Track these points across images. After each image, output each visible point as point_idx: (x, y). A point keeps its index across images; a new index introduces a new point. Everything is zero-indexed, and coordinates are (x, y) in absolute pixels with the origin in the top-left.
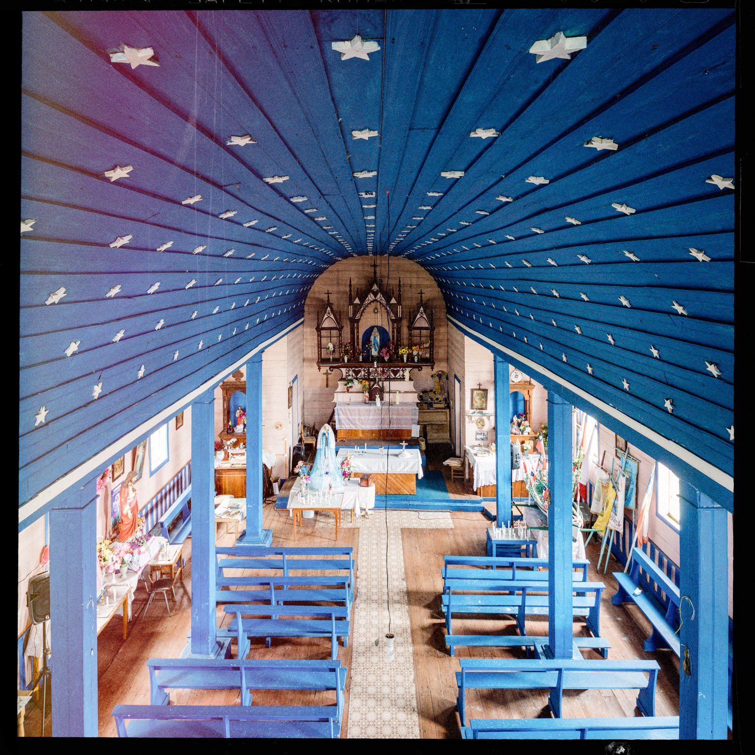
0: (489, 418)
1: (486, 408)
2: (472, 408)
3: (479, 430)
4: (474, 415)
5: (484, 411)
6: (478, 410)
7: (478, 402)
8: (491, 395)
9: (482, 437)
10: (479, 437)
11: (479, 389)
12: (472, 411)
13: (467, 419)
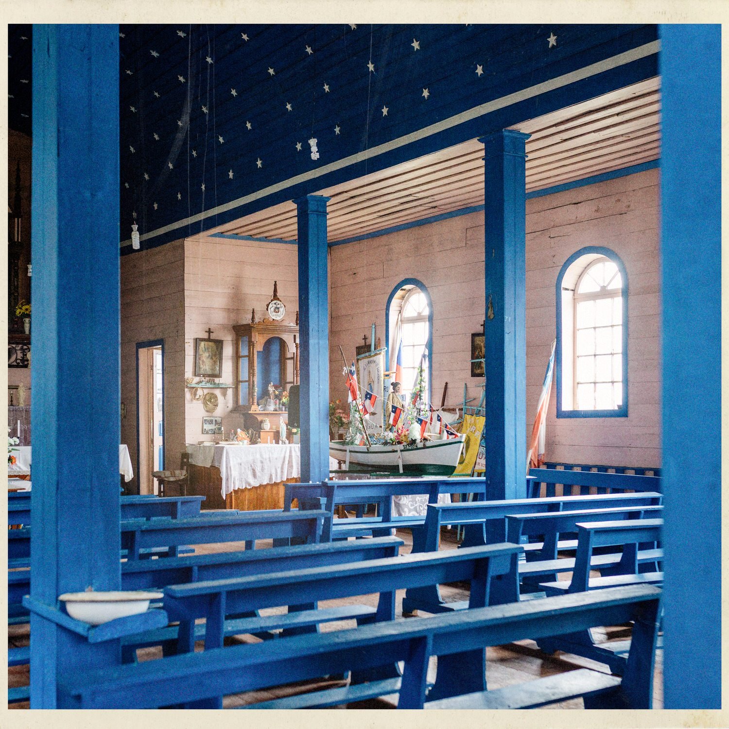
0: (224, 390)
1: (219, 376)
2: (195, 374)
3: (207, 414)
4: (200, 385)
5: (217, 380)
6: (207, 379)
7: (206, 366)
8: (228, 351)
9: (212, 427)
10: (207, 427)
11: (209, 340)
12: (197, 379)
13: (188, 395)
